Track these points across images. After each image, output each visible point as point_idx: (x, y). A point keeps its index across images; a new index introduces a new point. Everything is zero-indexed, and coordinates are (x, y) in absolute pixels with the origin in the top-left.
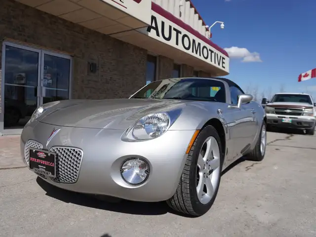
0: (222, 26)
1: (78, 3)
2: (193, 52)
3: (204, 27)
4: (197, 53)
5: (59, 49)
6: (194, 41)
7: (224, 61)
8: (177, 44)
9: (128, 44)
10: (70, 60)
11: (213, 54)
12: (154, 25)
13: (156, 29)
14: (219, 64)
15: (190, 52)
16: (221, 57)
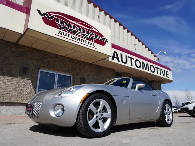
1: (73, 49)
2: (143, 69)
3: (153, 54)
4: (146, 69)
5: (65, 72)
6: (143, 63)
7: (167, 73)
9: (103, 67)
10: (71, 77)
11: (159, 70)
12: (116, 56)
13: (117, 58)
14: (164, 75)
15: (141, 69)
16: (165, 71)
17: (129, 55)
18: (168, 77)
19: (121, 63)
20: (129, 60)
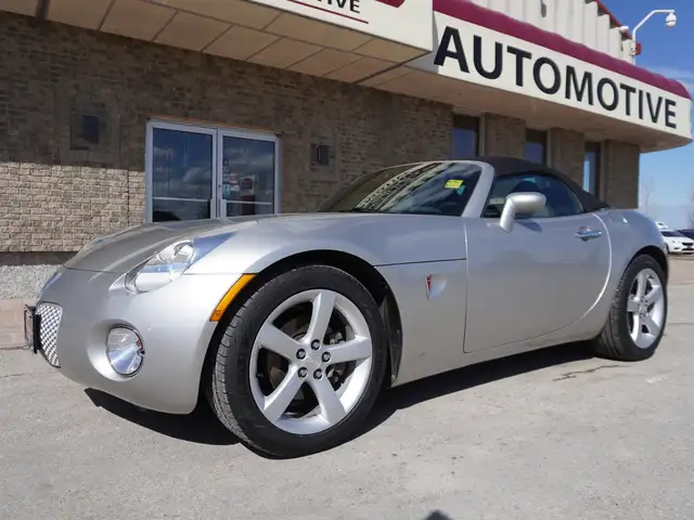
0: (671, 19)
1: (268, 29)
2: (568, 96)
3: (616, 29)
4: (579, 97)
6: (570, 70)
7: (671, 108)
8: (519, 82)
9: (403, 96)
10: (273, 143)
11: (634, 97)
12: (451, 48)
13: (460, 56)
14: (655, 119)
15: (559, 98)
16: (660, 99)
17: (508, 41)
18: (673, 126)
19: (473, 76)
20: (509, 61)
